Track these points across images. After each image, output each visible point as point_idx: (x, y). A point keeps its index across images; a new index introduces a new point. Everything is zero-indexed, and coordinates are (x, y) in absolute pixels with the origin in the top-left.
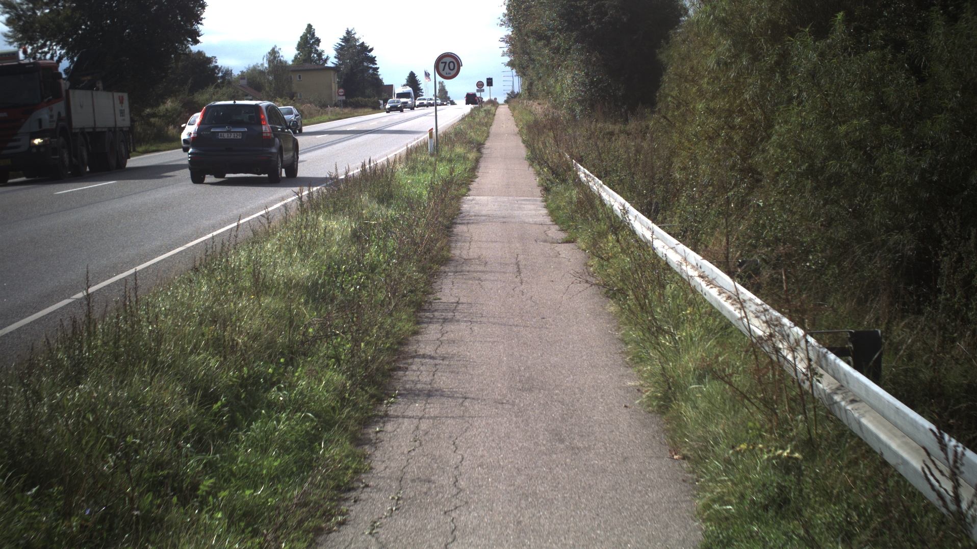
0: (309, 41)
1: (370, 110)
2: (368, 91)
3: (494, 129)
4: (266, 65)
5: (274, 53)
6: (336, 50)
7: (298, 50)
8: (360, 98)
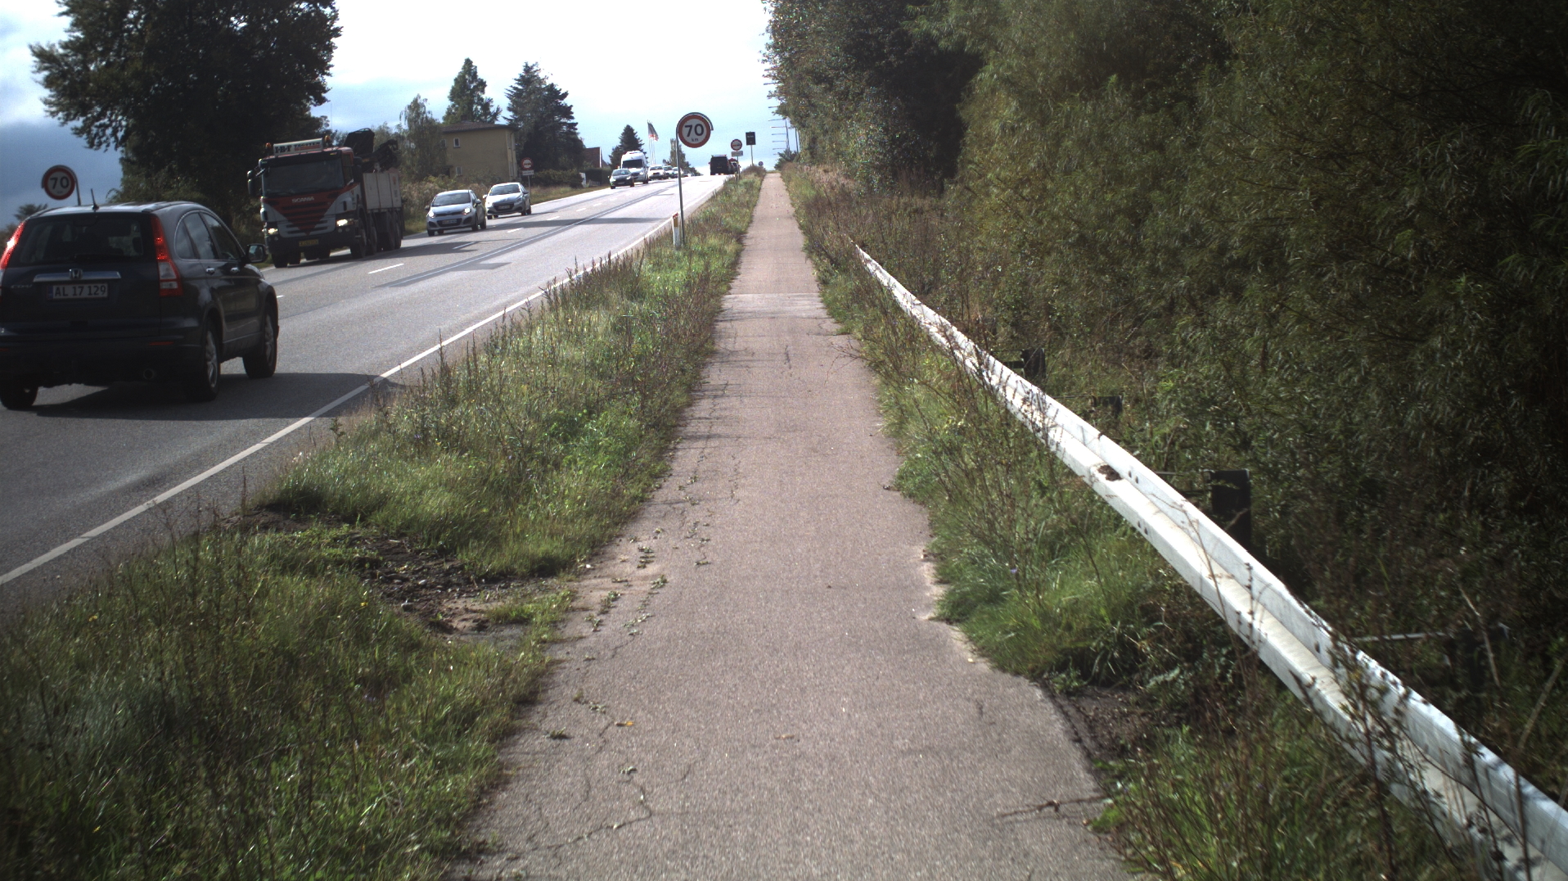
0: (468, 85)
1: (568, 189)
2: (563, 159)
3: (759, 211)
4: (405, 126)
5: (416, 107)
6: (510, 97)
7: (452, 100)
8: (551, 171)
